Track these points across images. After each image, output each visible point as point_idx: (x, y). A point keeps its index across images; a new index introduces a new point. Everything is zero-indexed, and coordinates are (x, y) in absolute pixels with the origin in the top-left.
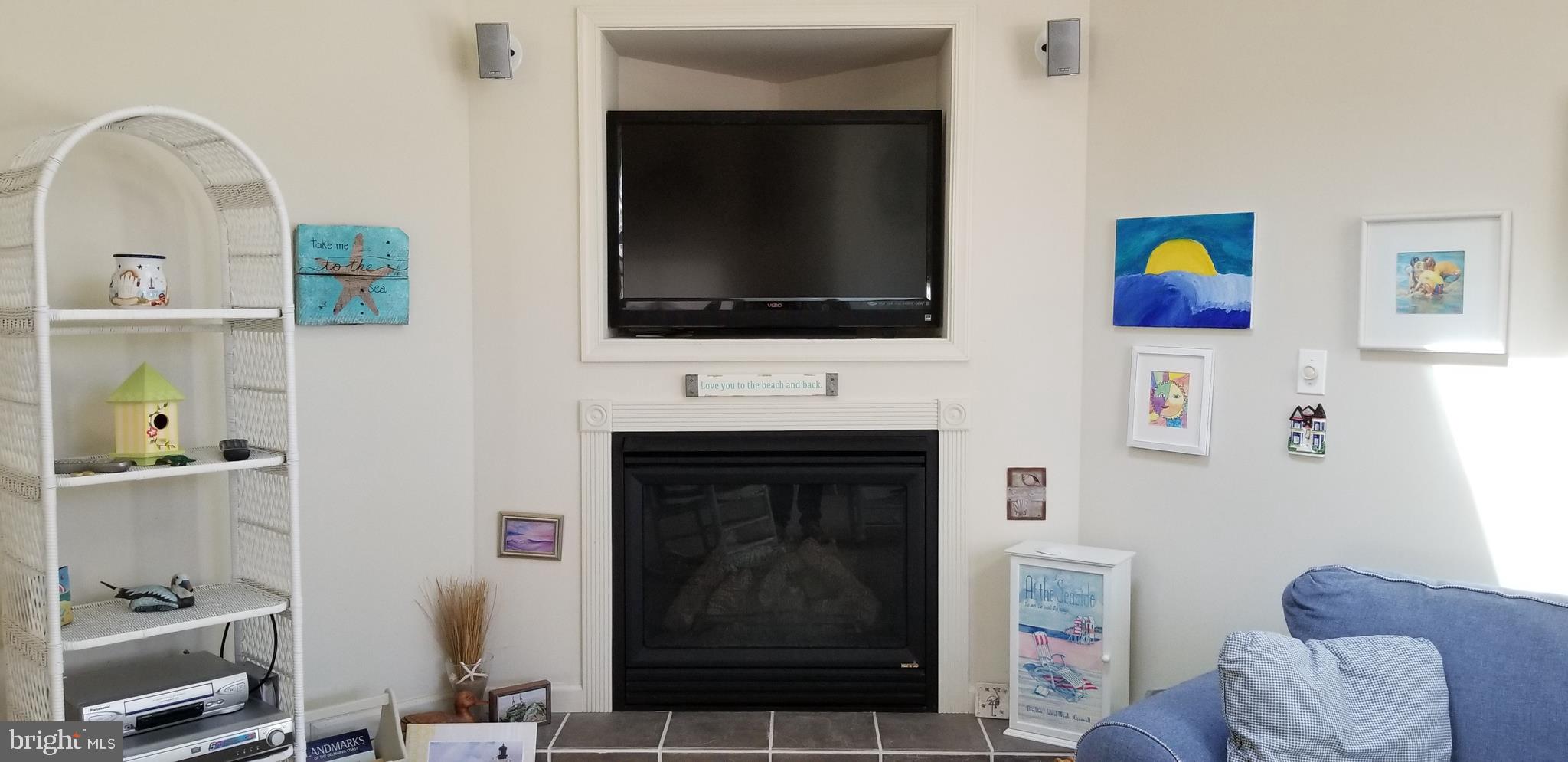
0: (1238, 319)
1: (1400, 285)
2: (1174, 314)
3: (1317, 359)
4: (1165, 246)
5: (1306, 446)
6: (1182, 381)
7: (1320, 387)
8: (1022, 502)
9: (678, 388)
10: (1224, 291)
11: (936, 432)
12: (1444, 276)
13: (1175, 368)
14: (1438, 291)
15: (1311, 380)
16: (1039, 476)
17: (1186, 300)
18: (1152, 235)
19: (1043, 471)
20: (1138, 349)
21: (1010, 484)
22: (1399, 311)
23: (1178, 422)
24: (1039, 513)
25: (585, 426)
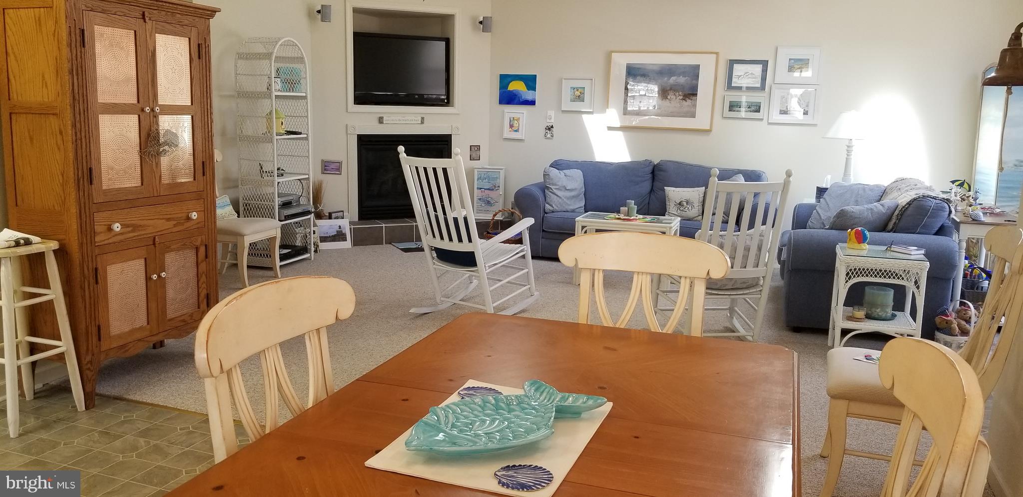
0: (532, 103)
1: (572, 95)
2: (516, 101)
3: (552, 113)
4: (513, 82)
5: (549, 136)
6: (518, 120)
7: (552, 120)
8: (474, 155)
9: (377, 121)
10: (528, 95)
11: (451, 135)
12: (581, 93)
13: (516, 116)
14: (579, 96)
15: (550, 119)
16: (478, 147)
17: (519, 98)
18: (509, 79)
19: (480, 146)
20: (506, 111)
21: (471, 150)
22: (571, 101)
23: (516, 131)
24: (478, 158)
25: (349, 132)
